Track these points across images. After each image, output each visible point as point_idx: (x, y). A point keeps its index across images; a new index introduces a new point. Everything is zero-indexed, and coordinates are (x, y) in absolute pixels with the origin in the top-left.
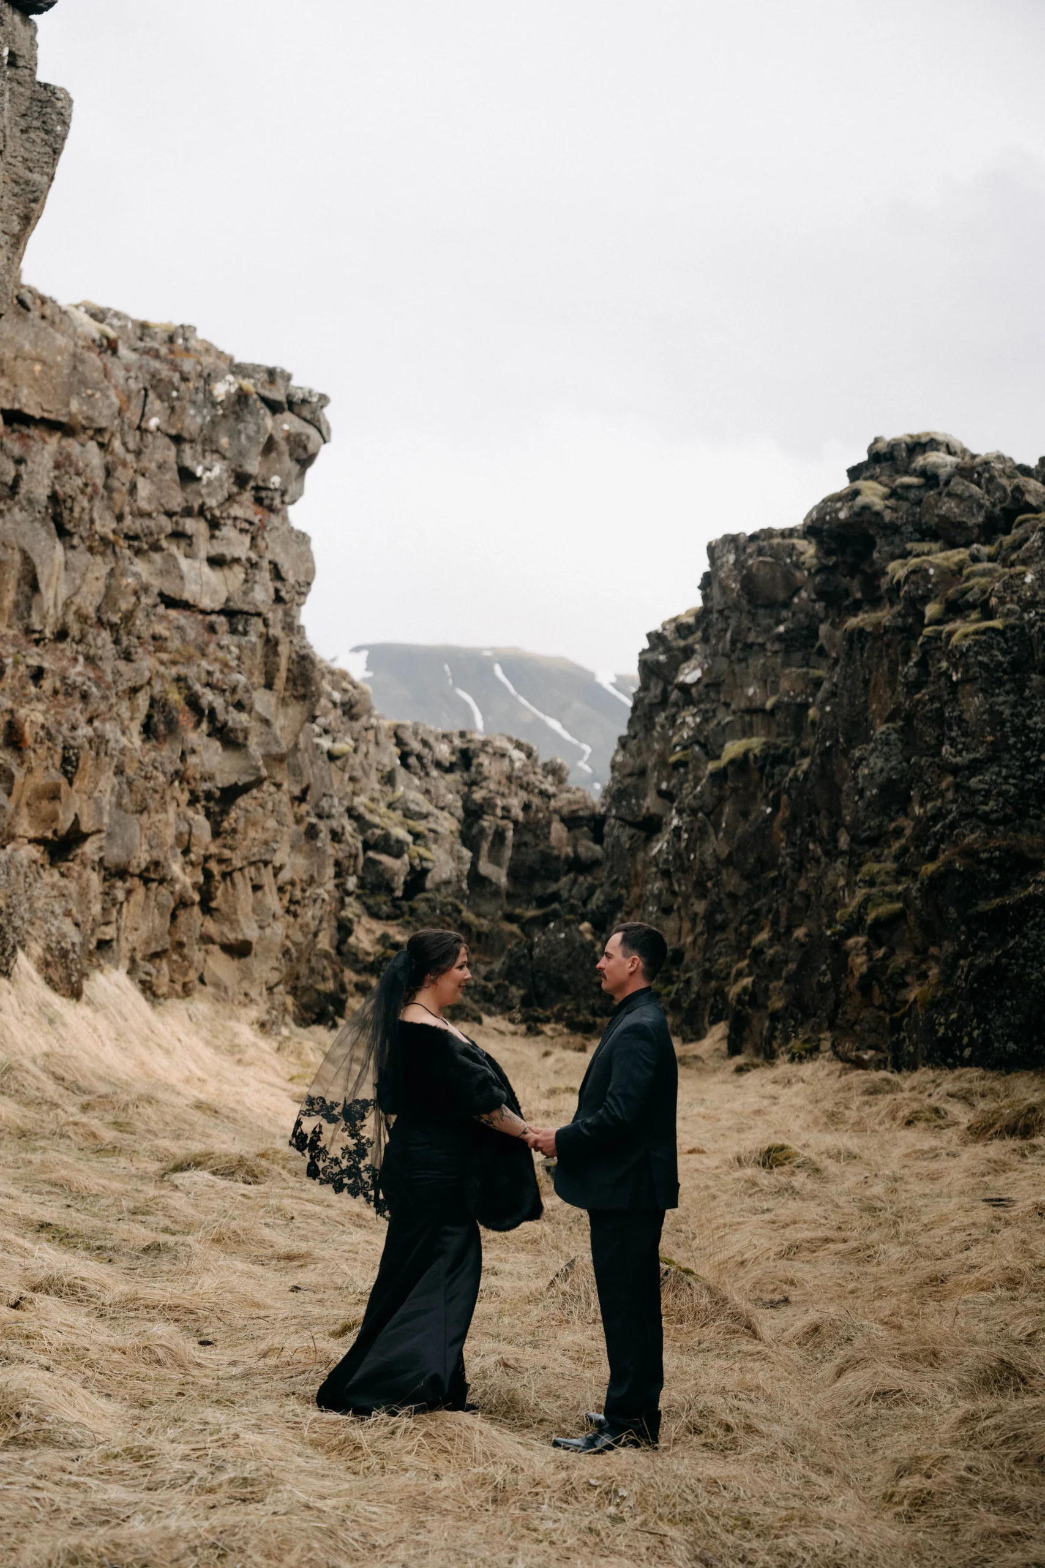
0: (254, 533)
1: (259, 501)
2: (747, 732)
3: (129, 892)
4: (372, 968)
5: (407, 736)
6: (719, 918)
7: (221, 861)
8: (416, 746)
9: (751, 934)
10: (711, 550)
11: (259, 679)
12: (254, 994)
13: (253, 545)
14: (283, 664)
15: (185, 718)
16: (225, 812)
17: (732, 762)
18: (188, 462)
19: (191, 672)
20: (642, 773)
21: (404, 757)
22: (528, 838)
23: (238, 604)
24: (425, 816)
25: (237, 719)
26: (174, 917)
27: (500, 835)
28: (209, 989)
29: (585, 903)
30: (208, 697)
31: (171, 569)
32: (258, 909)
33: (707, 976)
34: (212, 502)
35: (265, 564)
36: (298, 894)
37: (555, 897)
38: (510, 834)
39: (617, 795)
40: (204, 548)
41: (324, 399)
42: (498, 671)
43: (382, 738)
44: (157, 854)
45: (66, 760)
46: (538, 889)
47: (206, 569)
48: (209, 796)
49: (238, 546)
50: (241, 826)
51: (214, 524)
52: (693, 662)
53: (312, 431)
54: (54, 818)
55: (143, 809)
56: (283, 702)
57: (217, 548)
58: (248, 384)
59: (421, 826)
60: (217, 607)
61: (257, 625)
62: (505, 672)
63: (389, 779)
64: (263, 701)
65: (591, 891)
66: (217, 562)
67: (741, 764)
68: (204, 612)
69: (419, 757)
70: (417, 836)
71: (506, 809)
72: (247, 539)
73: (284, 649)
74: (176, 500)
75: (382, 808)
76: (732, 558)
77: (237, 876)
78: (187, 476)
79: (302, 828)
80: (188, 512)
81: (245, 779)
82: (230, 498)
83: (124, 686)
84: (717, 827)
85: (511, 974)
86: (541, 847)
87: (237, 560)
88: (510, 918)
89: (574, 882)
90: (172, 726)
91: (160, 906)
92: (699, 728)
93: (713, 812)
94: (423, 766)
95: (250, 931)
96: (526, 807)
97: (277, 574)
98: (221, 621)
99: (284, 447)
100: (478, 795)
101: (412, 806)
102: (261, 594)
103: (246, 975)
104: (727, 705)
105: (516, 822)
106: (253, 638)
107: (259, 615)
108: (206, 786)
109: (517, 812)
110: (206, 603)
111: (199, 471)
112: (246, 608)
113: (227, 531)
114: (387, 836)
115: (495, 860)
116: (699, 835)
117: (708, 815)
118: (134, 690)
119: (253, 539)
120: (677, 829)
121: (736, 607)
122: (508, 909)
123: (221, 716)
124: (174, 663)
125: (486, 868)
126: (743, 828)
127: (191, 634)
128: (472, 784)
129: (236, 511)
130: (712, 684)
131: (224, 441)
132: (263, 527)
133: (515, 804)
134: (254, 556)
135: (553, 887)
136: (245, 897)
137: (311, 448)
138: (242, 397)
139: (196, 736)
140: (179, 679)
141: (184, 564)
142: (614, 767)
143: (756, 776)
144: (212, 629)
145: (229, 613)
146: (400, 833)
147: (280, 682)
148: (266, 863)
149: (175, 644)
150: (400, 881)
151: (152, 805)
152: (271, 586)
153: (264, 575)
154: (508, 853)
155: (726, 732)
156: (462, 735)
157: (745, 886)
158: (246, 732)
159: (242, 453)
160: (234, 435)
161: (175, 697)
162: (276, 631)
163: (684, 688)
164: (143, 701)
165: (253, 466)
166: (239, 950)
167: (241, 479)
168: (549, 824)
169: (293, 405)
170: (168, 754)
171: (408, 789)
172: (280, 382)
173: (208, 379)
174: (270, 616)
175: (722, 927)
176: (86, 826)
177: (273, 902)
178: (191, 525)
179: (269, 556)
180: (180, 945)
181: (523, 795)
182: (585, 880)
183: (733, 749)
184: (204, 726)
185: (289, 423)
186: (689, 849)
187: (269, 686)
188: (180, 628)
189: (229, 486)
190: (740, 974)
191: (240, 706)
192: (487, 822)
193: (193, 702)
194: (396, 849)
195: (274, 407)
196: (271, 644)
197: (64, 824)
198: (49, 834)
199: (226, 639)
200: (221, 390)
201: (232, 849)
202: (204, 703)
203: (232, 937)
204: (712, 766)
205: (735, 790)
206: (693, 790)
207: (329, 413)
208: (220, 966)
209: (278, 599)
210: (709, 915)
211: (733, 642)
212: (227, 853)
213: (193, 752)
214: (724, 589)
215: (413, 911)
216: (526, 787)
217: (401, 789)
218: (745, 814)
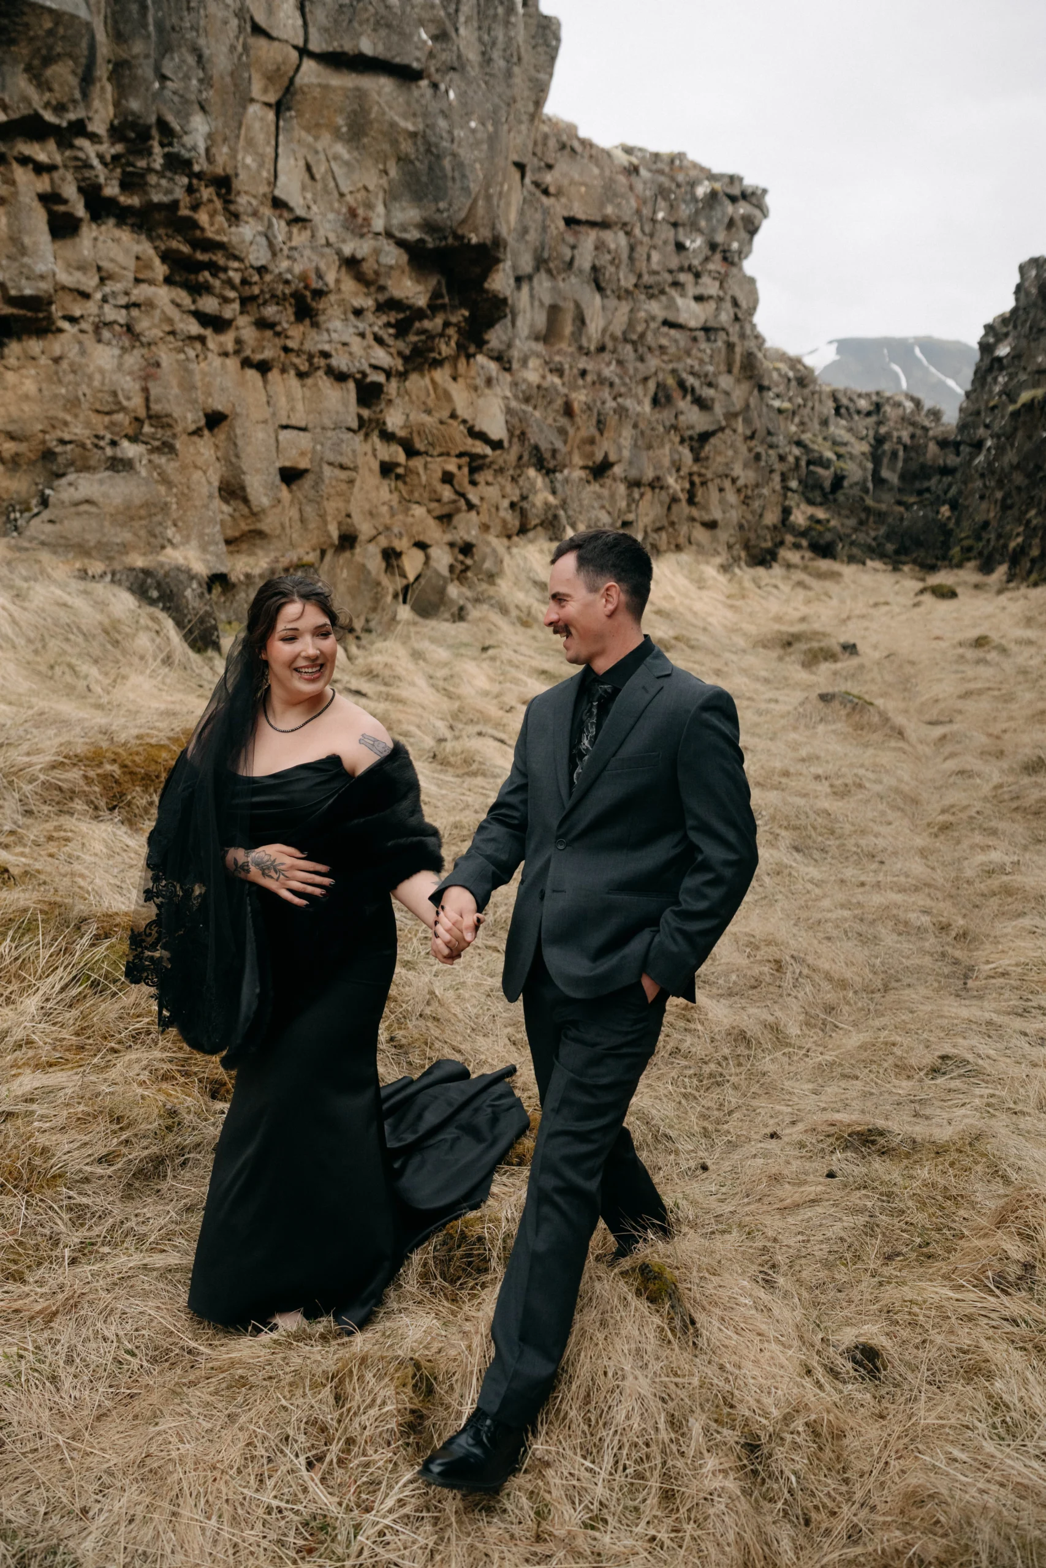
0: (722, 282)
1: (725, 259)
2: (1036, 385)
3: (642, 495)
4: (803, 534)
5: (840, 396)
6: (1009, 501)
7: (700, 475)
8: (845, 401)
9: (1027, 511)
10: (1022, 269)
11: (723, 367)
12: (720, 549)
13: (721, 286)
14: (738, 358)
15: (677, 394)
16: (702, 447)
17: (1024, 405)
18: (681, 238)
19: (679, 366)
20: (978, 413)
21: (837, 410)
22: (913, 454)
23: (712, 324)
24: (845, 444)
25: (708, 393)
26: (669, 508)
27: (894, 454)
28: (694, 547)
29: (946, 493)
30: (691, 380)
31: (671, 305)
32: (722, 501)
33: (999, 536)
34: (696, 262)
35: (728, 298)
36: (749, 492)
37: (928, 490)
38: (901, 453)
39: (963, 427)
40: (691, 290)
41: (765, 191)
42: (917, 351)
43: (824, 397)
44: (659, 473)
45: (599, 422)
46: (918, 485)
47: (693, 304)
48: (691, 438)
49: (710, 287)
50: (712, 455)
51: (697, 275)
52: (1006, 342)
53: (757, 212)
54: (592, 454)
55: (650, 447)
56: (738, 381)
57: (699, 290)
58: (717, 186)
59: (842, 450)
60: (699, 325)
61: (722, 336)
62: (922, 352)
63: (825, 423)
64: (725, 381)
65: (950, 486)
66: (699, 299)
67: (1029, 406)
68: (691, 330)
69: (847, 409)
70: (839, 456)
71: (899, 438)
72: (717, 284)
73: (738, 350)
74: (674, 262)
75: (820, 440)
76: (1034, 273)
77: (710, 484)
78: (680, 247)
79: (752, 455)
80: (681, 269)
81: (711, 428)
82: (707, 259)
83: (640, 376)
84: (1012, 445)
85: (888, 537)
86: (921, 460)
87: (710, 297)
88: (899, 503)
89: (940, 481)
90: (669, 399)
91: (661, 503)
92: (1006, 384)
93: (1011, 437)
94: (850, 414)
95: (717, 514)
96: (913, 436)
97: (735, 303)
98: (701, 335)
99: (740, 224)
100: (883, 430)
101: (838, 439)
102: (725, 317)
103: (715, 539)
104: (1025, 369)
105: (905, 447)
106: (720, 344)
107: (723, 329)
108: (689, 433)
109: (906, 439)
110: (693, 324)
111: (688, 243)
112: (715, 325)
113: (705, 279)
114: (821, 457)
115: (893, 469)
116: (1000, 449)
117: (1007, 439)
118: (646, 379)
119: (721, 284)
120: (989, 449)
121: (1035, 304)
122: (898, 497)
123: (698, 391)
124: (671, 361)
125: (885, 473)
126: (1028, 446)
127: (682, 344)
128: (879, 423)
129: (711, 266)
130: (1016, 356)
131: (703, 223)
132: (726, 275)
133: (905, 435)
134: (721, 293)
135: (926, 484)
136: (714, 495)
137: (756, 222)
138: (713, 195)
139: (683, 404)
140: (674, 371)
141: (680, 301)
142: (961, 410)
143: (1038, 413)
144: (695, 339)
145: (706, 329)
146: (829, 454)
147: (736, 369)
148: (727, 476)
149: (672, 350)
150: (827, 484)
151: (655, 444)
152: (731, 311)
153: (728, 305)
154: (900, 464)
155: (1022, 386)
156: (878, 393)
157: (1026, 482)
158: (713, 400)
159: (713, 230)
160: (709, 219)
161: (671, 382)
162: (734, 339)
163: (999, 360)
164: (652, 385)
165: (720, 237)
166: (711, 525)
167: (713, 246)
168: (926, 446)
169: (744, 196)
170: (667, 415)
171: (839, 429)
172: (737, 183)
173: (693, 184)
174: (731, 330)
175: (1011, 507)
176: (612, 458)
177: (732, 497)
178: (683, 277)
179: (730, 293)
180: (672, 524)
181: (911, 429)
182: (947, 480)
183: (1025, 396)
184: (689, 398)
185: (743, 209)
186: (994, 460)
187: (730, 371)
188: (676, 341)
189: (706, 251)
190: (1018, 535)
191: (710, 385)
192: (887, 447)
193: (681, 384)
194: (825, 464)
195: (733, 199)
196: (730, 346)
197: (599, 457)
198: (590, 464)
199: (703, 345)
200: (701, 191)
201: (707, 468)
202: (688, 384)
203: (707, 518)
204: (1011, 408)
205: (1024, 423)
206: (1001, 423)
207: (769, 200)
208: (700, 534)
209: (737, 319)
210: (1004, 499)
211: (1031, 328)
212: (703, 471)
213: (682, 413)
214: (1027, 294)
215: (835, 500)
216: (914, 424)
217: (832, 429)
218: (1030, 437)
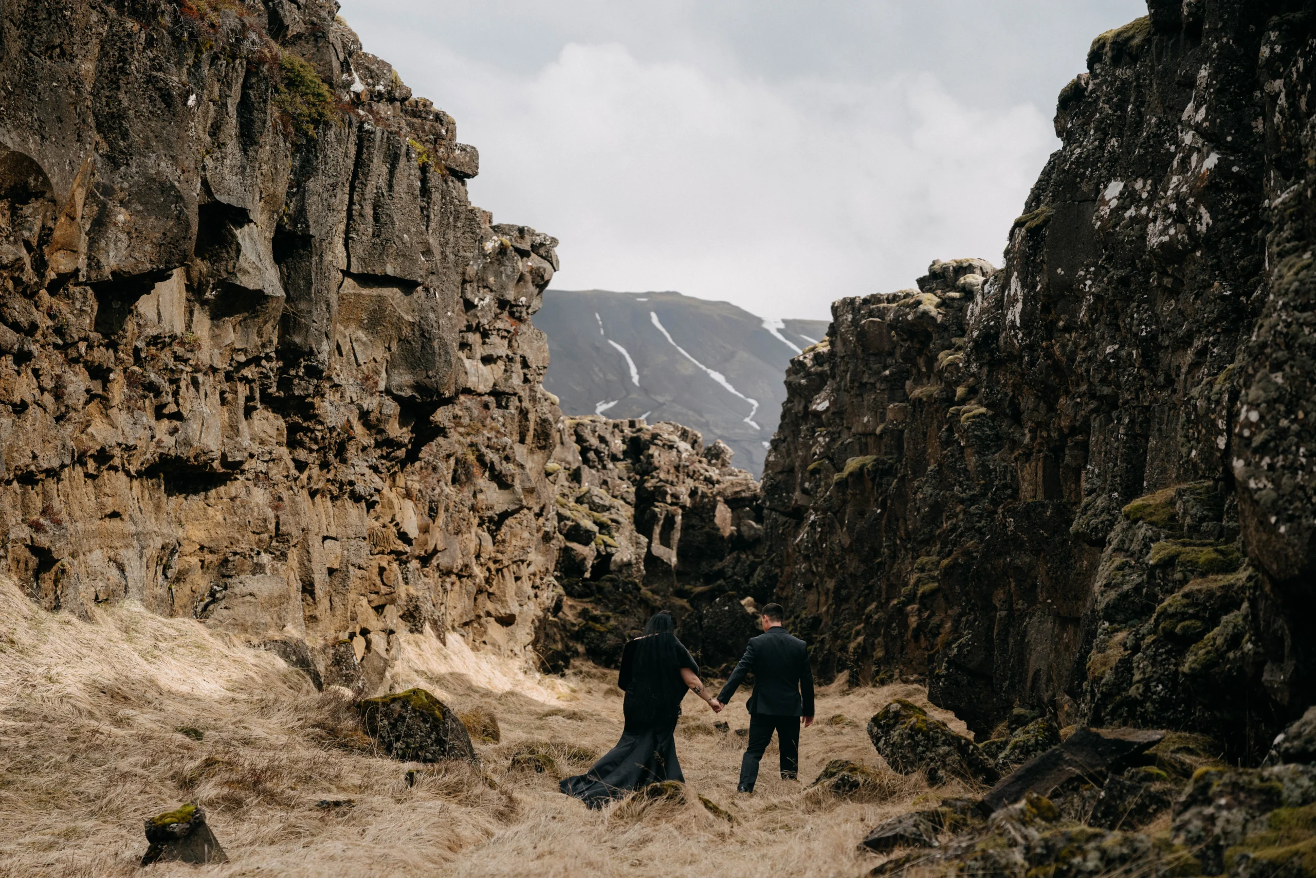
0: (510, 338)
1: (513, 316)
2: (863, 451)
3: (452, 585)
5: (586, 433)
6: (844, 592)
7: (495, 562)
8: (593, 441)
9: (866, 604)
10: (834, 308)
11: (517, 438)
12: (516, 651)
13: (510, 346)
14: (531, 426)
15: (476, 470)
16: (498, 529)
17: (851, 474)
18: (470, 296)
19: (478, 439)
20: (790, 472)
21: (584, 453)
22: (694, 521)
23: (501, 388)
24: (607, 508)
25: (507, 468)
26: (475, 600)
27: (670, 520)
29: (747, 580)
30: (490, 455)
31: (461, 370)
32: (519, 593)
33: (836, 636)
34: (484, 321)
35: (517, 358)
36: (538, 581)
37: (721, 574)
38: (679, 519)
39: (771, 488)
40: (479, 351)
41: (554, 241)
42: (656, 321)
43: (566, 438)
44: (466, 560)
45: (430, 509)
46: (704, 567)
47: (480, 365)
48: (491, 519)
49: (500, 348)
50: (508, 538)
51: (485, 335)
52: (824, 393)
53: (547, 265)
54: (425, 543)
55: (458, 532)
56: (532, 451)
57: (487, 351)
58: (506, 240)
59: (604, 517)
60: (488, 390)
61: (514, 401)
63: (575, 476)
64: (520, 453)
65: (753, 568)
66: (487, 360)
67: (858, 475)
68: (480, 395)
69: (597, 452)
70: (602, 526)
71: (675, 496)
72: (506, 343)
73: (531, 416)
74: (462, 322)
75: (572, 503)
76: (848, 316)
77: (505, 570)
78: (468, 305)
80: (469, 329)
81: (513, 507)
82: (495, 317)
84: (842, 524)
86: (708, 529)
87: (500, 358)
88: (680, 594)
89: (737, 560)
90: (468, 476)
91: (468, 594)
92: (827, 446)
93: (838, 513)
94: (601, 460)
95: (514, 608)
96: (693, 494)
97: (525, 364)
98: (491, 400)
99: (529, 278)
100: (649, 484)
101: (596, 500)
102: (516, 379)
103: (512, 638)
104: (849, 429)
105: (684, 508)
106: (512, 410)
107: (515, 394)
108: (489, 513)
109: (685, 499)
110: (481, 388)
111: (476, 301)
112: (507, 390)
113: (493, 339)
114: (577, 527)
115: (665, 541)
116: (828, 528)
117: (835, 514)
118: (449, 456)
119: (510, 342)
120: (814, 522)
121: (853, 355)
122: (678, 585)
123: (497, 467)
124: (468, 434)
125: (658, 549)
126: (861, 524)
127: (475, 412)
128: (643, 473)
129: (499, 325)
130: (837, 413)
131: (491, 280)
132: (516, 333)
133: (683, 491)
134: (510, 354)
135: (718, 566)
136: (510, 585)
137: (547, 276)
138: (502, 249)
139: (482, 481)
140: (472, 445)
141: (468, 364)
142: (767, 465)
143: (869, 485)
144: (486, 406)
145: (496, 394)
146: (588, 524)
147: (529, 439)
148: (523, 561)
149: (467, 420)
150: (589, 564)
151: (463, 529)
152: (521, 373)
153: (517, 366)
154: (677, 535)
155: (847, 451)
156: (632, 423)
157: (863, 567)
158: (512, 476)
159: (503, 287)
160: (498, 275)
161: (471, 457)
162: (526, 404)
163: (817, 414)
164: (452, 462)
165: (510, 293)
166: (507, 621)
167: (502, 304)
168: (714, 506)
169: (535, 249)
170: (467, 492)
171: (591, 483)
172: (526, 235)
173: (481, 239)
174: (522, 393)
175: (846, 599)
176: (438, 546)
177: (527, 587)
178: (471, 337)
179: (519, 352)
180: (479, 617)
181: (690, 483)
182: (747, 559)
183: (852, 464)
184: (487, 474)
185: (533, 262)
186: (822, 540)
187: (523, 442)
188: (468, 408)
189: (495, 309)
190: (858, 634)
191: (508, 459)
192: (660, 509)
193: (481, 460)
194: (585, 538)
195: (523, 253)
196: (524, 413)
198: (423, 553)
199: (496, 413)
200: (490, 246)
201: (502, 553)
202: (487, 459)
203: (502, 612)
204: (836, 477)
205: (854, 495)
206: (825, 493)
207: (557, 250)
208: (495, 632)
209: (526, 381)
210: (837, 590)
211: (852, 381)
212: (500, 556)
213: (481, 491)
214: (843, 338)
215: (600, 590)
216: (693, 475)
217: (585, 485)
218: (862, 514)
